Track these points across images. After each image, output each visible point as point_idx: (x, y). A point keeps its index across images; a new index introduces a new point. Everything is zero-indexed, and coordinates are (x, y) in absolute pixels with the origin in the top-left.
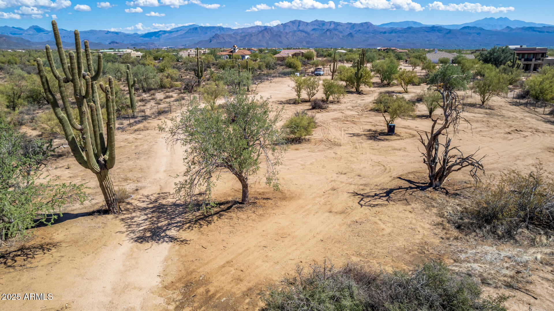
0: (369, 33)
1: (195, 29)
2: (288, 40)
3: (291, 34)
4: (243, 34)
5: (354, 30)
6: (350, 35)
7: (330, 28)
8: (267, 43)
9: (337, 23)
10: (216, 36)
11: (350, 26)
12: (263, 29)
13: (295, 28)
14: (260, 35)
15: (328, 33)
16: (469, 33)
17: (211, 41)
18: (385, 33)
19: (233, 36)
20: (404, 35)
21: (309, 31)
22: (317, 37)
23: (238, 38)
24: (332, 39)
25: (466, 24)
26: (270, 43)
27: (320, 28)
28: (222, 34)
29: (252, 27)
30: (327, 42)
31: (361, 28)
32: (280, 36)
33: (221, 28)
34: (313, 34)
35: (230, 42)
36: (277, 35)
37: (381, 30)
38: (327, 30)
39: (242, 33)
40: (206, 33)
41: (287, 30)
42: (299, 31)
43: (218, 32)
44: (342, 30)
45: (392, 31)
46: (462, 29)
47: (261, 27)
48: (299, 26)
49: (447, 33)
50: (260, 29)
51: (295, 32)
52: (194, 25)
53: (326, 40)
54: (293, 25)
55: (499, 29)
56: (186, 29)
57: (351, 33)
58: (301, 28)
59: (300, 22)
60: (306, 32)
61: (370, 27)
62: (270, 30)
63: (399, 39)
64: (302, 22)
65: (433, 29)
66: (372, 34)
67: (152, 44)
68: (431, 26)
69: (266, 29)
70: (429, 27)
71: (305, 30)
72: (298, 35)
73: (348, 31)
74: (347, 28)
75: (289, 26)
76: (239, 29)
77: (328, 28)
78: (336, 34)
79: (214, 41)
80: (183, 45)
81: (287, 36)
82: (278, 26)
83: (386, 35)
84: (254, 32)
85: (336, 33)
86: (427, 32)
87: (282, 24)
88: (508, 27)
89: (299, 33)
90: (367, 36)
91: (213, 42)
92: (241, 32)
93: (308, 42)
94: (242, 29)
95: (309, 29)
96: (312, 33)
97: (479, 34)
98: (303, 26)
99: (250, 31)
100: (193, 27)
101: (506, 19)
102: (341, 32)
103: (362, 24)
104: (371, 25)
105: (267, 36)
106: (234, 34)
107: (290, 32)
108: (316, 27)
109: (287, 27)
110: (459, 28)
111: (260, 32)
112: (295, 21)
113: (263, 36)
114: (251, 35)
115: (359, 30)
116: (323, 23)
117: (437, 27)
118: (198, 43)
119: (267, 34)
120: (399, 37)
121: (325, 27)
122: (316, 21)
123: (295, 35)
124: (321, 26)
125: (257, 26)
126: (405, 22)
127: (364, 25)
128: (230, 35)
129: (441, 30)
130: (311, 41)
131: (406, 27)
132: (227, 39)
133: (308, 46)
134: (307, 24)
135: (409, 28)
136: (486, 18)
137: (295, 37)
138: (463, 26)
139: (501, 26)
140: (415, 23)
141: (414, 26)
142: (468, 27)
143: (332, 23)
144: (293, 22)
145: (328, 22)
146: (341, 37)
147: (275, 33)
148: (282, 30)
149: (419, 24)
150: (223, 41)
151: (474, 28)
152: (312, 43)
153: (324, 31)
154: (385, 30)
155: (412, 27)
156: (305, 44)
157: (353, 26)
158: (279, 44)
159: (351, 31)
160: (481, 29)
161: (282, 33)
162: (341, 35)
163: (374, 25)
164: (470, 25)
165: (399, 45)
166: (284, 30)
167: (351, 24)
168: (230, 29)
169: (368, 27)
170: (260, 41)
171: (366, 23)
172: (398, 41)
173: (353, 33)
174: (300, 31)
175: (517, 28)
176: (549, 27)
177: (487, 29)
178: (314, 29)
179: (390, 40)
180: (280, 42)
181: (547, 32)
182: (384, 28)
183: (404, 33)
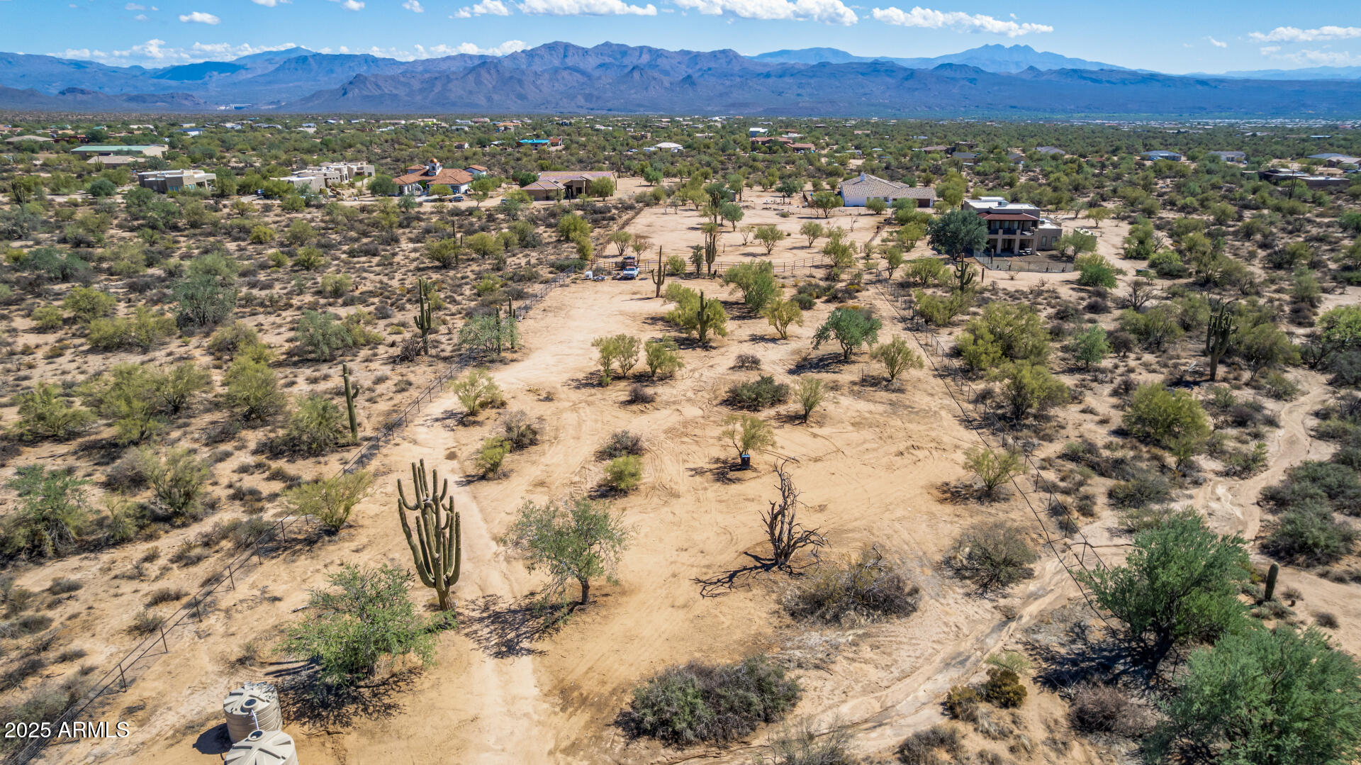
0: (732, 75)
1: (300, 61)
2: (540, 90)
3: (547, 76)
4: (427, 76)
5: (698, 67)
6: (687, 80)
7: (638, 62)
8: (489, 99)
9: (657, 51)
10: (357, 80)
11: (687, 57)
12: (477, 62)
13: (556, 62)
14: (471, 77)
15: (636, 75)
16: (953, 79)
17: (345, 94)
18: (768, 75)
19: (402, 79)
20: (812, 81)
21: (589, 70)
22: (609, 84)
23: (416, 85)
24: (646, 89)
25: (946, 56)
26: (496, 97)
27: (617, 63)
28: (376, 76)
29: (449, 58)
30: (634, 96)
31: (712, 65)
32: (520, 82)
33: (369, 60)
34: (599, 78)
35: (396, 95)
36: (511, 78)
37: (759, 69)
38: (634, 68)
39: (426, 71)
40: (332, 71)
41: (538, 66)
42: (565, 69)
43: (363, 70)
44: (668, 68)
45: (786, 72)
46: (937, 68)
47: (471, 57)
48: (565, 56)
49: (906, 79)
50: (470, 64)
51: (556, 70)
52: (297, 49)
53: (632, 92)
54: (551, 55)
55: (1014, 71)
56: (277, 59)
57: (689, 77)
58: (570, 61)
59: (567, 46)
60: (583, 73)
61: (734, 60)
62: (496, 66)
63: (800, 91)
64: (573, 46)
65: (877, 68)
66: (738, 79)
67: (187, 97)
68: (869, 61)
69: (485, 63)
70: (867, 64)
71: (582, 66)
72: (563, 78)
73: (683, 71)
74: (679, 63)
75: (542, 57)
76: (415, 62)
77: (636, 62)
78: (655, 79)
79: (354, 92)
80: (272, 103)
81: (539, 82)
82: (513, 56)
83: (771, 81)
84: (453, 69)
85: (656, 75)
86: (862, 74)
87: (523, 51)
88: (1031, 68)
89: (565, 74)
90: (728, 83)
91: (350, 95)
92: (421, 68)
93: (588, 98)
94: (423, 62)
95: (590, 64)
96: (597, 73)
97: (972, 81)
98: (576, 56)
99: (444, 66)
100: (293, 55)
101: (1027, 49)
102: (666, 73)
103: (714, 55)
104: (736, 56)
105: (488, 80)
106: (403, 74)
107: (545, 71)
108: (607, 60)
109: (536, 59)
110: (931, 67)
111: (473, 69)
112: (556, 43)
113: (478, 82)
114: (447, 78)
115: (710, 69)
116: (623, 51)
117: (883, 64)
118: (313, 96)
119: (487, 76)
120: (800, 86)
121: (630, 61)
122: (607, 44)
123: (558, 80)
124: (618, 57)
125: (463, 56)
126: (811, 50)
127: (719, 56)
128: (393, 78)
129: (893, 71)
130: (596, 93)
131: (815, 63)
132: (388, 88)
133: (588, 105)
134: (585, 52)
135: (823, 65)
136: (987, 46)
137: (556, 84)
138: (940, 62)
139: (1017, 64)
140: (836, 52)
141: (834, 61)
142: (950, 65)
143: (645, 50)
144: (551, 47)
145: (633, 48)
146: (667, 85)
147: (507, 75)
148: (524, 67)
149: (845, 54)
150: (378, 92)
151: (963, 67)
152: (598, 98)
153: (626, 71)
154: (764, 70)
155: (829, 63)
156: (582, 100)
157: (694, 57)
158: (519, 101)
159: (690, 71)
160: (977, 70)
161: (523, 72)
162: (666, 81)
163: (743, 58)
164: (955, 61)
165: (799, 105)
166: (530, 65)
167: (688, 52)
168: (392, 62)
169: (729, 62)
170: (471, 92)
171: (723, 52)
172: (799, 95)
173: (695, 76)
174: (569, 68)
175: (1051, 72)
176: (1112, 71)
177: (990, 70)
178: (601, 66)
179: (780, 94)
180: (522, 97)
181: (1109, 82)
182: (766, 65)
183: (811, 77)
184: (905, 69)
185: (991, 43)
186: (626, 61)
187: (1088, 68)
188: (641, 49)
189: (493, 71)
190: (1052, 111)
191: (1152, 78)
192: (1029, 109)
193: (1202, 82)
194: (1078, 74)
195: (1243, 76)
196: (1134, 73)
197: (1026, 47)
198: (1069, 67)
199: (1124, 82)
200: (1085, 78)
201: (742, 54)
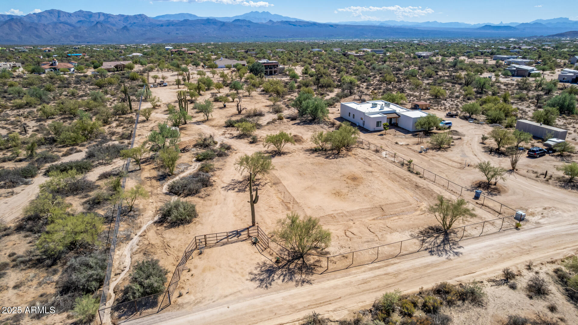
0: (145, 26)
2: (49, 34)
3: (51, 26)
5: (129, 22)
6: (125, 28)
7: (99, 20)
8: (19, 38)
9: (107, 15)
11: (123, 18)
12: (7, 19)
13: (55, 20)
14: (6, 27)
15: (99, 26)
16: (241, 25)
18: (162, 26)
20: (182, 27)
21: (74, 24)
22: (86, 30)
24: (105, 32)
25: (236, 16)
26: (23, 37)
27: (88, 20)
30: (100, 36)
31: (135, 21)
32: (36, 29)
34: (80, 27)
36: (30, 27)
37: (158, 23)
38: (97, 23)
41: (44, 21)
42: (60, 23)
44: (114, 23)
45: (170, 24)
46: (233, 21)
48: (59, 17)
49: (222, 26)
50: (3, 19)
51: (55, 24)
53: (98, 34)
54: (51, 16)
55: (264, 22)
57: (125, 27)
58: (62, 19)
59: (59, 12)
60: (70, 25)
61: (145, 19)
62: (20, 21)
63: (177, 32)
64: (62, 12)
65: (209, 22)
66: (149, 28)
68: (205, 19)
70: (205, 20)
71: (69, 21)
72: (60, 27)
73: (122, 24)
74: (119, 20)
75: (46, 17)
77: (98, 20)
78: (109, 28)
81: (47, 29)
83: (163, 28)
85: (109, 26)
86: (203, 24)
88: (270, 21)
89: (61, 25)
90: (144, 29)
93: (76, 37)
95: (74, 20)
96: (78, 25)
97: (248, 26)
98: (65, 17)
101: (268, 13)
102: (114, 25)
103: (135, 17)
104: (146, 17)
107: (49, 24)
108: (82, 19)
109: (43, 18)
110: (231, 21)
111: (5, 23)
112: (53, 10)
113: (11, 29)
115: (135, 23)
116: (90, 15)
117: (211, 20)
119: (17, 27)
120: (177, 30)
121: (95, 19)
122: (80, 11)
123: (57, 28)
124: (88, 17)
126: (180, 14)
127: (137, 17)
129: (216, 23)
131: (182, 20)
133: (77, 40)
134: (70, 15)
135: (186, 21)
136: (252, 12)
137: (57, 30)
138: (235, 19)
139: (265, 19)
140: (190, 15)
141: (190, 19)
142: (238, 20)
143: (101, 14)
144: (51, 12)
145: (95, 13)
146: (115, 31)
148: (36, 22)
149: (195, 16)
151: (244, 21)
152: (81, 37)
153: (93, 24)
154: (161, 23)
155: (188, 20)
156: (73, 38)
157: (126, 18)
158: (38, 39)
159: (125, 24)
160: (250, 22)
161: (37, 24)
162: (115, 29)
163: (149, 18)
164: (240, 18)
165: (179, 38)
166: (39, 21)
167: (123, 16)
169: (143, 20)
170: (7, 34)
171: (140, 15)
172: (177, 34)
173: (128, 26)
174: (62, 22)
175: (278, 22)
176: (300, 22)
177: (255, 21)
178: (79, 22)
179: (169, 34)
180: (38, 37)
181: (299, 26)
182: (160, 21)
183: (182, 26)
184: (221, 22)
185: (254, 11)
186: (92, 19)
187: (292, 20)
188: (99, 14)
189: (19, 23)
190: (280, 37)
191: (314, 24)
192: (271, 37)
193: (331, 26)
194: (289, 23)
195: (344, 24)
196: (308, 22)
197: (268, 12)
198: (284, 20)
199: (304, 26)
200: (290, 24)
201: (149, 16)
